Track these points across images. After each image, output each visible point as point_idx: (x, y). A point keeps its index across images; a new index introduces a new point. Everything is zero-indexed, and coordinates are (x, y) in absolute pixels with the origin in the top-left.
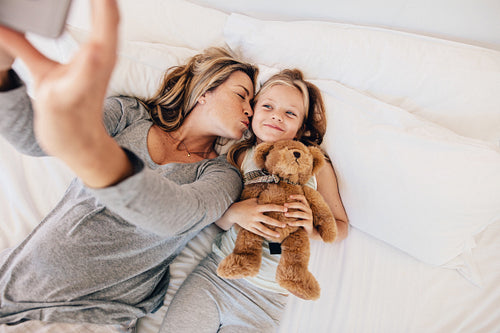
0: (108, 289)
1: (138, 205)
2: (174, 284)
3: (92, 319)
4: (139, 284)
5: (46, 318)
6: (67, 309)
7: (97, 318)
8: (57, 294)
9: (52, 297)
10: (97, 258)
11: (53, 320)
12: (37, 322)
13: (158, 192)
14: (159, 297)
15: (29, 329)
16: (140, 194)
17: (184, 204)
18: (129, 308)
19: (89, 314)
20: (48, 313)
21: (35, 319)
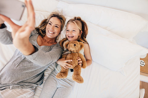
0: (27, 80)
1: (36, 59)
2: (45, 78)
3: (23, 88)
4: (35, 78)
5: (11, 88)
6: (16, 85)
7: (24, 87)
8: (13, 82)
9: (12, 82)
10: (23, 72)
11: (12, 88)
12: (8, 89)
13: (41, 56)
14: (41, 81)
15: (6, 91)
16: (37, 56)
17: (48, 58)
18: (33, 84)
19: (22, 86)
20: (11, 87)
21: (8, 88)
